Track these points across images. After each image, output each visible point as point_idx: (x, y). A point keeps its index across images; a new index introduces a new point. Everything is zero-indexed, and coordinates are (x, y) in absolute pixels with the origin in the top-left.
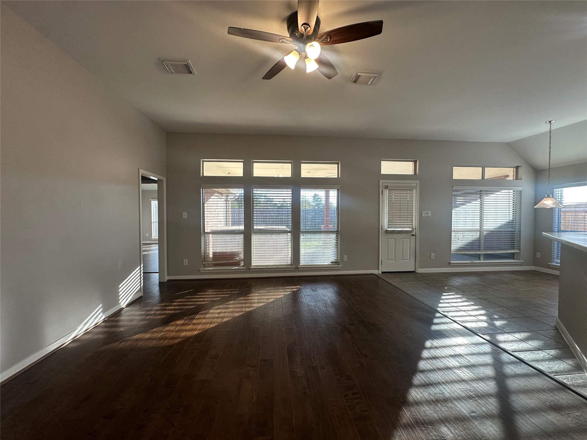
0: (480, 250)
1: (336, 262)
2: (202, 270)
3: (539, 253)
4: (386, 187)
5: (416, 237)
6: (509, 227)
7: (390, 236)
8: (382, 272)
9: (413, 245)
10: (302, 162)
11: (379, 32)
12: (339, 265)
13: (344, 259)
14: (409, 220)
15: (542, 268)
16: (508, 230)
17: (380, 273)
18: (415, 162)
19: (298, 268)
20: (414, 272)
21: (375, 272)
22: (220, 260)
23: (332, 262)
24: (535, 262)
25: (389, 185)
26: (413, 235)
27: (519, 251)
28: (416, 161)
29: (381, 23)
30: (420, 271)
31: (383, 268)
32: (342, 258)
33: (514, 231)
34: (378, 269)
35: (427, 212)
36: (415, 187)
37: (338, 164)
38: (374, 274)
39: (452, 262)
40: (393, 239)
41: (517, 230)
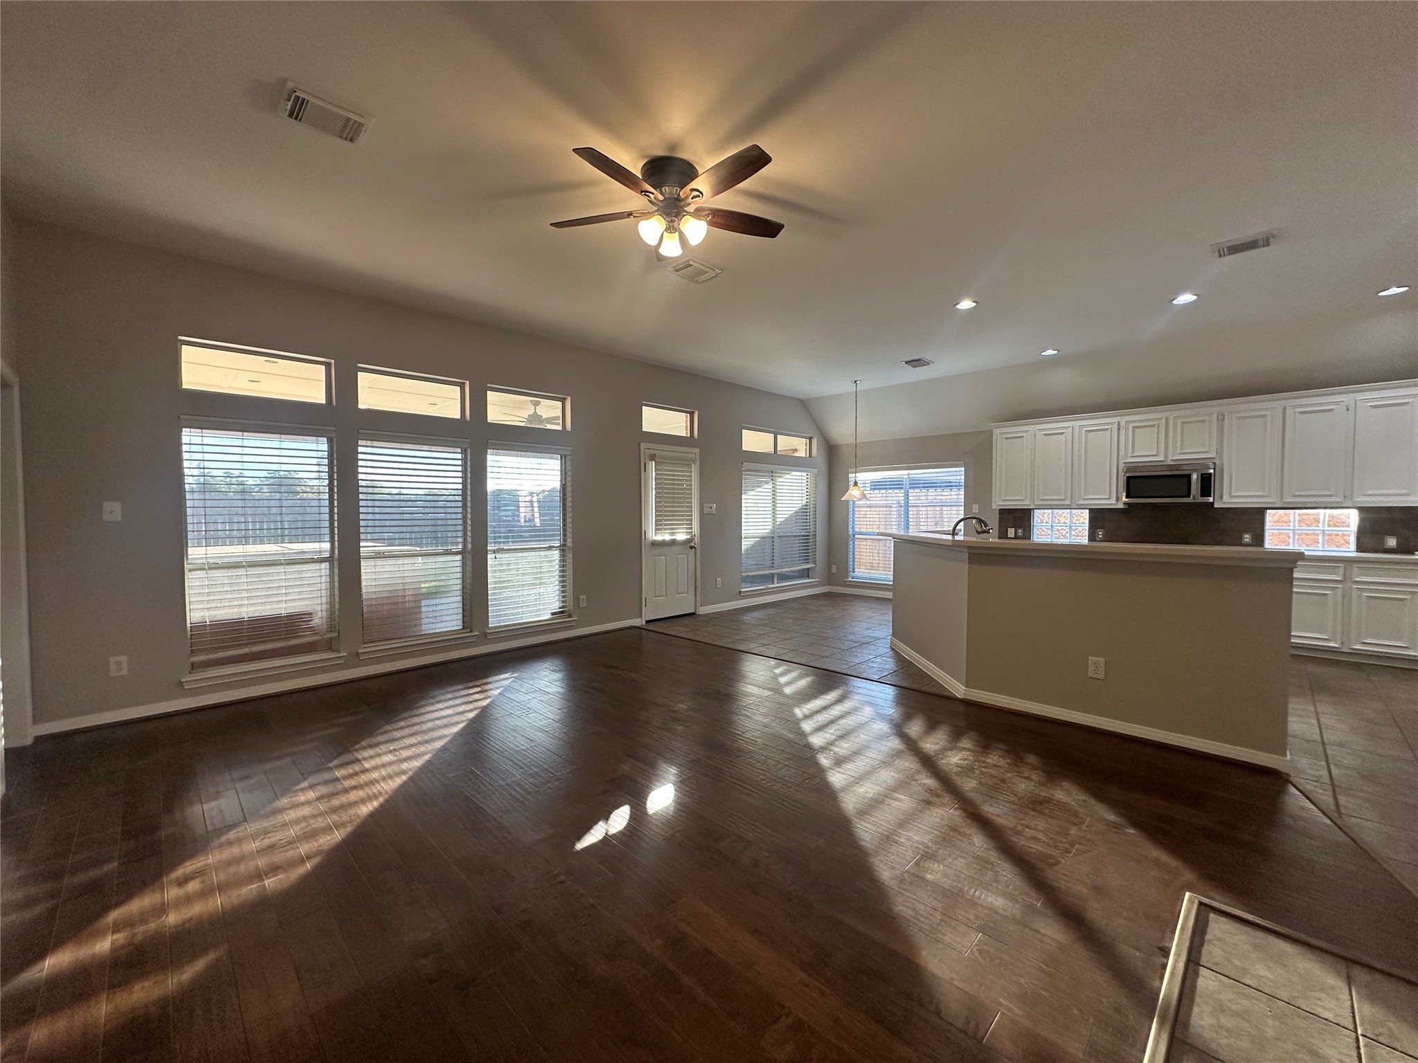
0: (773, 567)
1: (562, 612)
2: (187, 681)
3: (835, 566)
4: (652, 457)
5: (696, 551)
6: (803, 529)
7: (658, 550)
8: (647, 622)
9: (692, 567)
10: (489, 387)
11: (774, 236)
12: (572, 617)
13: (581, 603)
14: (687, 520)
15: (836, 587)
16: (803, 534)
17: (644, 623)
18: (692, 414)
19: (485, 634)
20: (694, 614)
21: (637, 622)
22: (255, 643)
23: (553, 614)
24: (830, 579)
25: (657, 453)
26: (691, 547)
27: (814, 565)
28: (693, 412)
29: (780, 227)
30: (703, 610)
31: (648, 614)
32: (576, 600)
33: (808, 536)
34: (641, 617)
35: (710, 505)
36: (694, 461)
37: (563, 401)
38: (635, 627)
39: (743, 590)
40: (661, 557)
41: (811, 534)
